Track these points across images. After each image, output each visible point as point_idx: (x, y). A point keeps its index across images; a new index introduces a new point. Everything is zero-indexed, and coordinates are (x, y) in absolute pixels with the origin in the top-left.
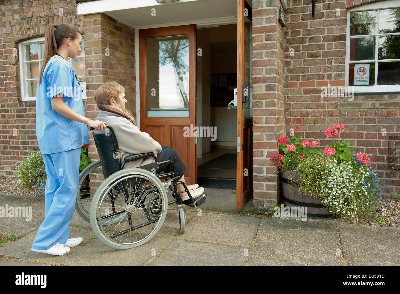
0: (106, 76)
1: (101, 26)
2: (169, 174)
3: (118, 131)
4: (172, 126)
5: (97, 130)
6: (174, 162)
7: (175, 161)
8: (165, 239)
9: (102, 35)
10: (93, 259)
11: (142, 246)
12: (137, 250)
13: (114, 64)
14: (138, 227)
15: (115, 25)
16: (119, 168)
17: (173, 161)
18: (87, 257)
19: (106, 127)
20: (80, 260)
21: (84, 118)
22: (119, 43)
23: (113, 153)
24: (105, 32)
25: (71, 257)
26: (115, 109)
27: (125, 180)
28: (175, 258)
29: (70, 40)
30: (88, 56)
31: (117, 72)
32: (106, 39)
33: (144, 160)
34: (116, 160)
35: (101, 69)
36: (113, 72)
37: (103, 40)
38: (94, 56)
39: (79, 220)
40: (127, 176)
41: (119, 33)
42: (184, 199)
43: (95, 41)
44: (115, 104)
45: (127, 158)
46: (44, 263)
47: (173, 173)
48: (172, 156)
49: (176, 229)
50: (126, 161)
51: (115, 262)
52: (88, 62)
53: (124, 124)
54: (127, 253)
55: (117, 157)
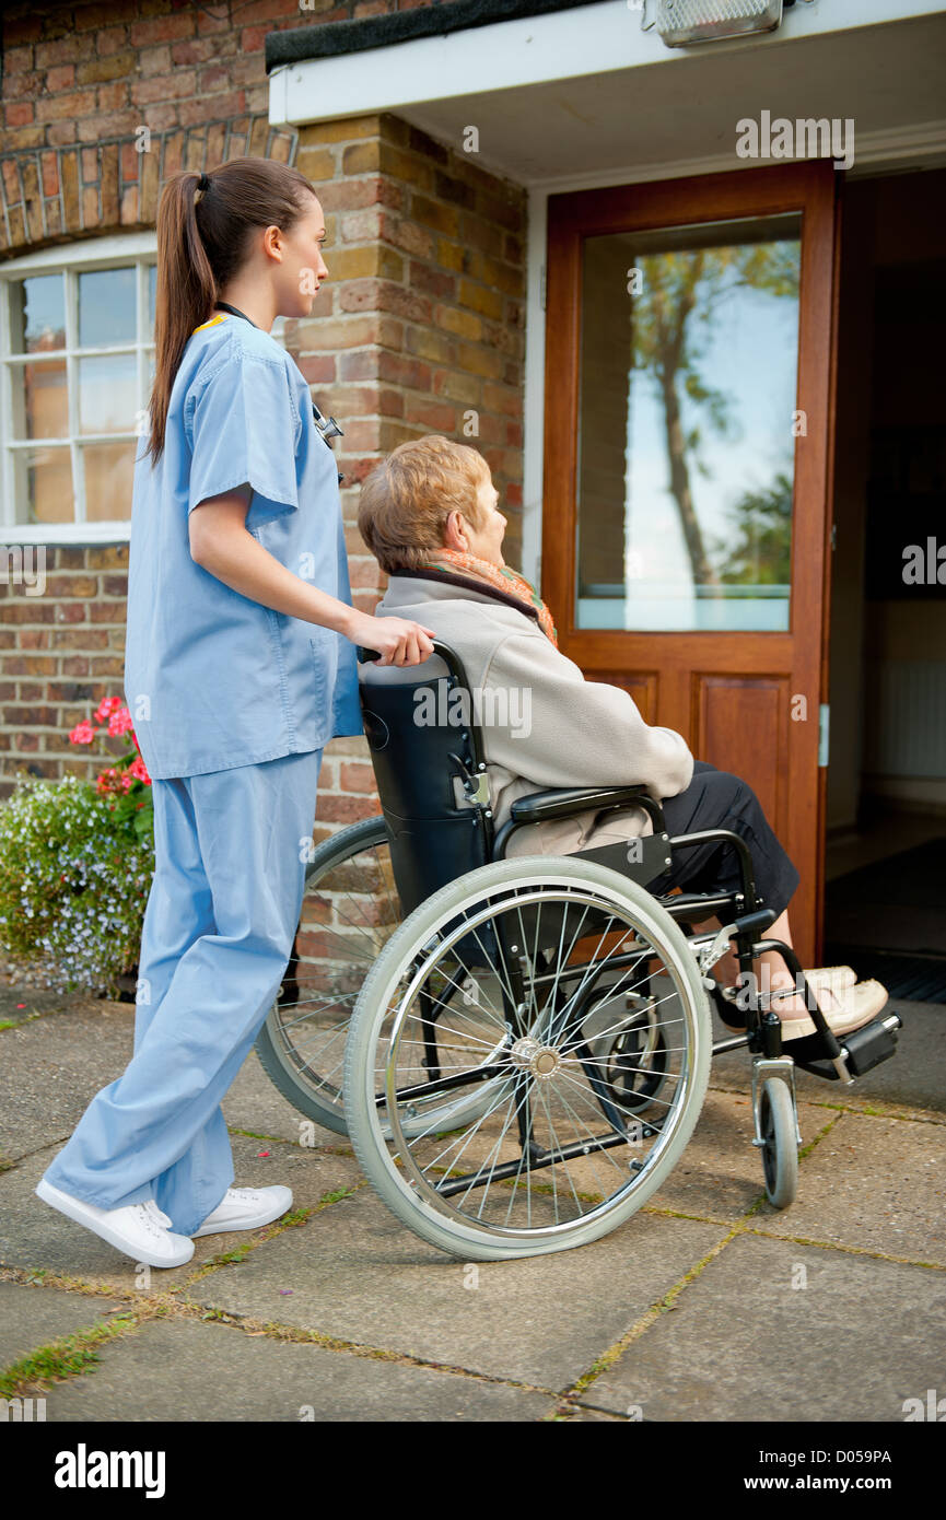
0: (394, 421)
1: (381, 180)
2: (719, 899)
3: (485, 673)
4: (698, 675)
5: (392, 662)
6: (744, 838)
7: (748, 833)
8: (696, 1230)
9: (382, 222)
10: (352, 1293)
11: (581, 1250)
12: (558, 1267)
13: (427, 363)
14: (565, 1152)
15: (439, 174)
16: (482, 854)
17: (737, 831)
18: (322, 1281)
19: (433, 649)
20: (291, 1293)
21: (333, 606)
22: (459, 262)
23: (457, 782)
24: (395, 208)
25: (248, 1274)
26: (464, 565)
27: (512, 912)
28: (762, 1323)
29: (275, 232)
30: (313, 327)
31: (443, 402)
32: (402, 241)
33: (600, 821)
34: (475, 811)
35: (374, 385)
36: (426, 403)
37: (386, 245)
38: (338, 325)
39: (261, 1108)
40: (523, 891)
41: (456, 211)
42: (788, 1034)
43: (348, 253)
44: (467, 539)
45: (524, 807)
46: (121, 1293)
47: (741, 897)
48: (735, 811)
49: (745, 1185)
50: (522, 820)
51: (460, 1315)
52: (312, 353)
53: (516, 636)
54: (514, 1278)
55: (474, 799)
